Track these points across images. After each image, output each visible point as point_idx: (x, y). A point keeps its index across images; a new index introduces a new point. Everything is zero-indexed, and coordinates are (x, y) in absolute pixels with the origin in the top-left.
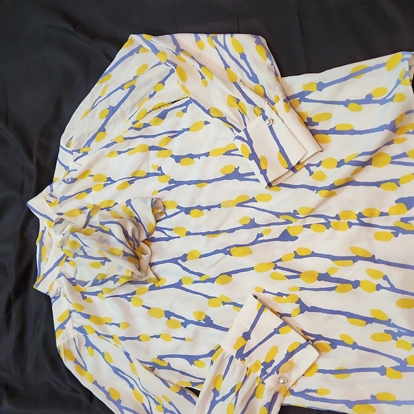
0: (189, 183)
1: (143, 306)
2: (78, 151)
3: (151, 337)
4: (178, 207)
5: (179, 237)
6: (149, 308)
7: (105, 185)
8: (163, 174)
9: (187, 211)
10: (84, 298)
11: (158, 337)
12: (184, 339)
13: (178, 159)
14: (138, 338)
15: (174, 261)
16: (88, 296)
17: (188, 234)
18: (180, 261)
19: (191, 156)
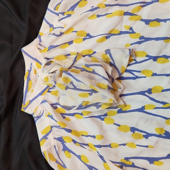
0: (157, 39)
1: (115, 124)
2: (63, 14)
3: (120, 145)
4: (147, 56)
5: (145, 77)
6: (119, 125)
7: (84, 39)
8: (133, 32)
9: (155, 59)
10: (64, 118)
11: (124, 145)
12: (147, 147)
13: (147, 22)
14: (110, 146)
15: (142, 93)
16: (66, 116)
17: (154, 75)
18: (146, 93)
19: (158, 20)
